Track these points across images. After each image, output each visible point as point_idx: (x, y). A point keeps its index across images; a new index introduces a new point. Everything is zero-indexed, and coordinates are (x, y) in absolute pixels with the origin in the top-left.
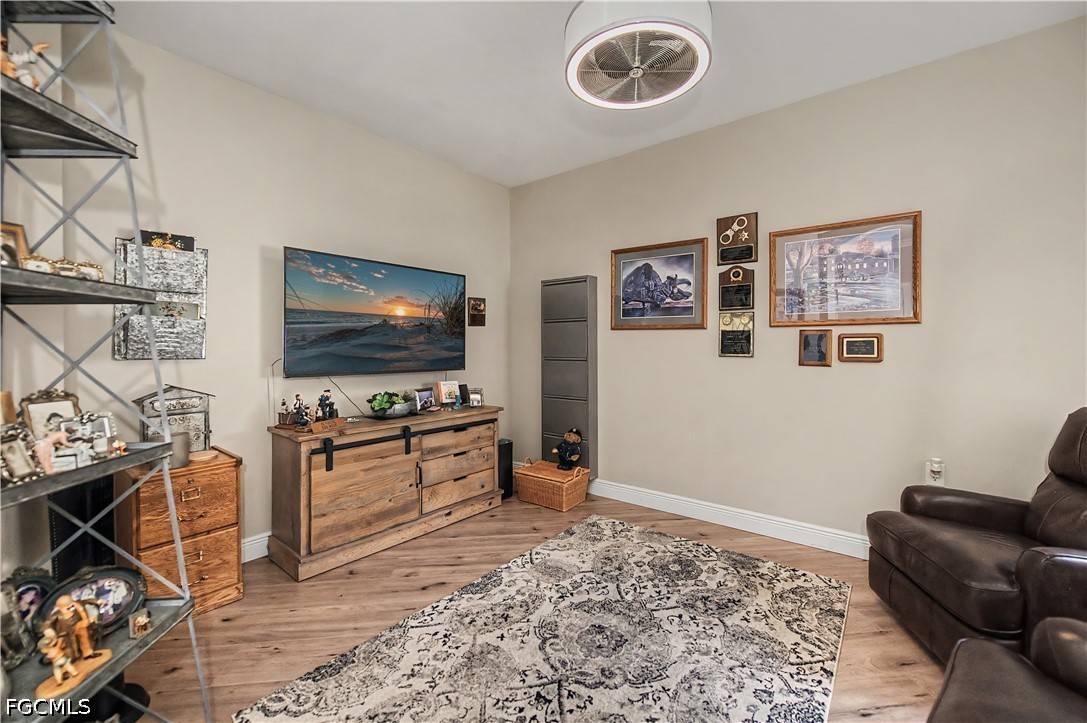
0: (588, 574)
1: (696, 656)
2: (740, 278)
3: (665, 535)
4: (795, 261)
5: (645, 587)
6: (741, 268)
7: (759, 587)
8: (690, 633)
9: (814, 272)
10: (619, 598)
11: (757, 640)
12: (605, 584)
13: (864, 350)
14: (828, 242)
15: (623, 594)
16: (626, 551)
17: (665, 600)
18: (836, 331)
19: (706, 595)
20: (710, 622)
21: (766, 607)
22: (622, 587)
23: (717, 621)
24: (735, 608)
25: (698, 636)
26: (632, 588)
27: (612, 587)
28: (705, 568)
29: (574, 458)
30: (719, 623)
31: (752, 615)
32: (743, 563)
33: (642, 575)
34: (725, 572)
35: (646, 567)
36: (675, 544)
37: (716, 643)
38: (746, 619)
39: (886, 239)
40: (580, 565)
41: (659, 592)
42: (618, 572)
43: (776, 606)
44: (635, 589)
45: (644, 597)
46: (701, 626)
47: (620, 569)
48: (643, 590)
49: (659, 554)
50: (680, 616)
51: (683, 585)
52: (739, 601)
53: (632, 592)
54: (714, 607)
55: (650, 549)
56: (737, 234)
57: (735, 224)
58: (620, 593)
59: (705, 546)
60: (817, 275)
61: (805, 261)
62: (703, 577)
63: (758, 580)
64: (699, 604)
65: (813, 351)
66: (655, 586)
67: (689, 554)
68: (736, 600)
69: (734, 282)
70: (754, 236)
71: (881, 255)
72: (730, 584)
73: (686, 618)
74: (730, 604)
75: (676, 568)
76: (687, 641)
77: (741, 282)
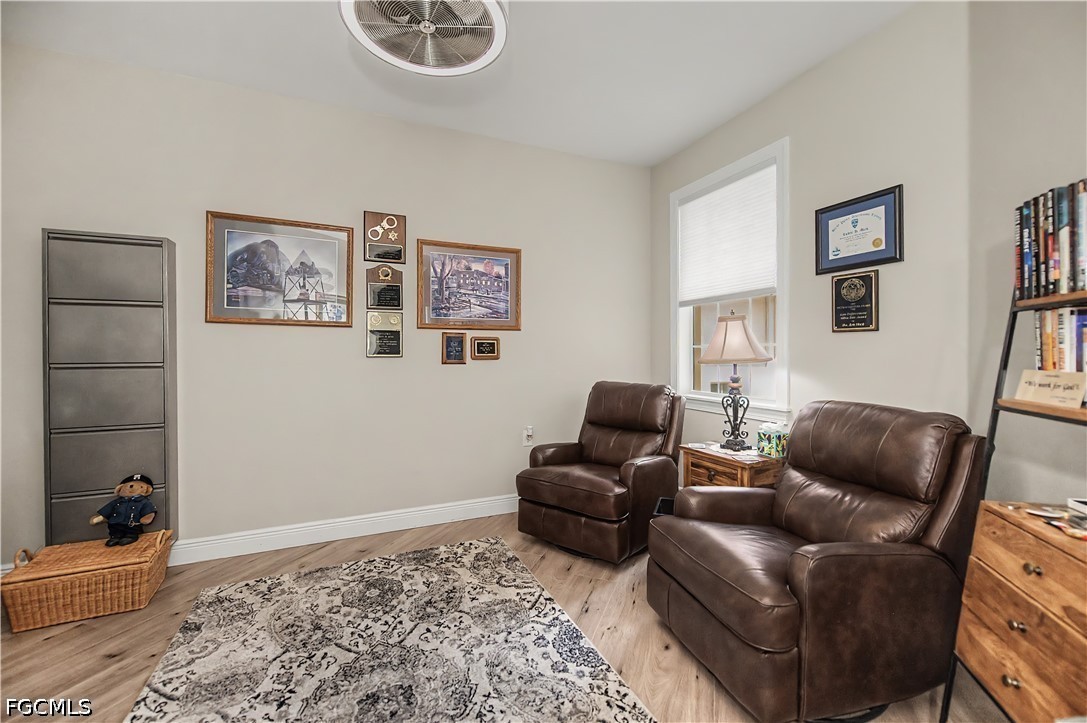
0: (284, 658)
1: (476, 652)
2: (389, 278)
3: (327, 569)
4: (439, 271)
5: (367, 628)
6: (390, 268)
7: (454, 569)
8: (451, 638)
9: (453, 282)
10: (353, 655)
11: (497, 608)
12: (320, 654)
13: (487, 349)
14: (464, 258)
15: (354, 648)
16: (303, 606)
17: (399, 626)
18: (469, 334)
19: (426, 599)
20: (455, 619)
21: (476, 582)
22: (345, 642)
23: (458, 615)
24: (457, 595)
25: (459, 635)
26: (356, 636)
27: (332, 650)
28: (400, 578)
29: (146, 520)
30: (461, 614)
31: (473, 592)
32: (423, 557)
33: (350, 618)
34: (419, 572)
35: (344, 610)
36: (348, 571)
37: (477, 631)
38: (473, 599)
39: (501, 265)
40: (259, 654)
41: (386, 623)
42: (319, 634)
43: (479, 576)
44: (361, 636)
45: (378, 637)
46: (452, 626)
47: (317, 627)
48: (369, 632)
49: (344, 589)
50: (428, 630)
51: (399, 603)
52: (454, 588)
53: (361, 640)
54: (442, 605)
55: (327, 590)
56: (386, 232)
57: (385, 221)
58: (350, 651)
59: (378, 560)
60: (455, 285)
61: (447, 272)
62: (406, 586)
63: (449, 565)
64: (429, 610)
65: (453, 352)
66: (376, 620)
67: (372, 574)
68: (451, 588)
69: (384, 281)
70: (402, 239)
71: (499, 277)
72: (434, 580)
73: (434, 629)
74: (451, 595)
75: (375, 592)
76: (456, 646)
77: (389, 282)
